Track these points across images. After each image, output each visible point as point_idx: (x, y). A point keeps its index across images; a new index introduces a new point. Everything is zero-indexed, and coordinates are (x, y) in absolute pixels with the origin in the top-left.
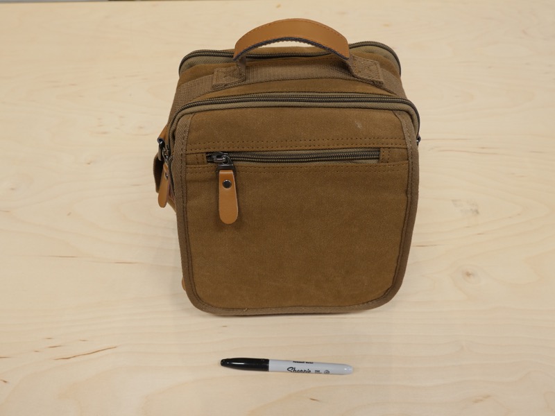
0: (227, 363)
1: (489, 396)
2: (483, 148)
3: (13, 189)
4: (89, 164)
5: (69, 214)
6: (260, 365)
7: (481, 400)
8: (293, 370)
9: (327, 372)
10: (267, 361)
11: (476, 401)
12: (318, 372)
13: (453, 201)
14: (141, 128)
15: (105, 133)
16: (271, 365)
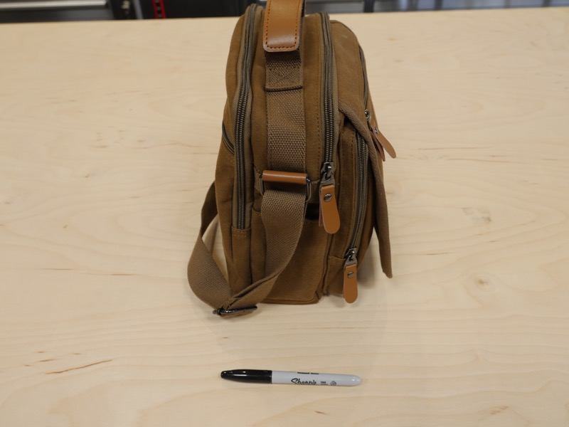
0: (227, 375)
1: (506, 408)
2: (493, 156)
3: (7, 203)
4: (86, 177)
5: (65, 227)
6: (262, 376)
7: (499, 412)
8: (297, 381)
10: (270, 372)
11: (493, 413)
12: (324, 383)
13: (464, 209)
14: (140, 141)
15: (104, 147)
16: (274, 377)
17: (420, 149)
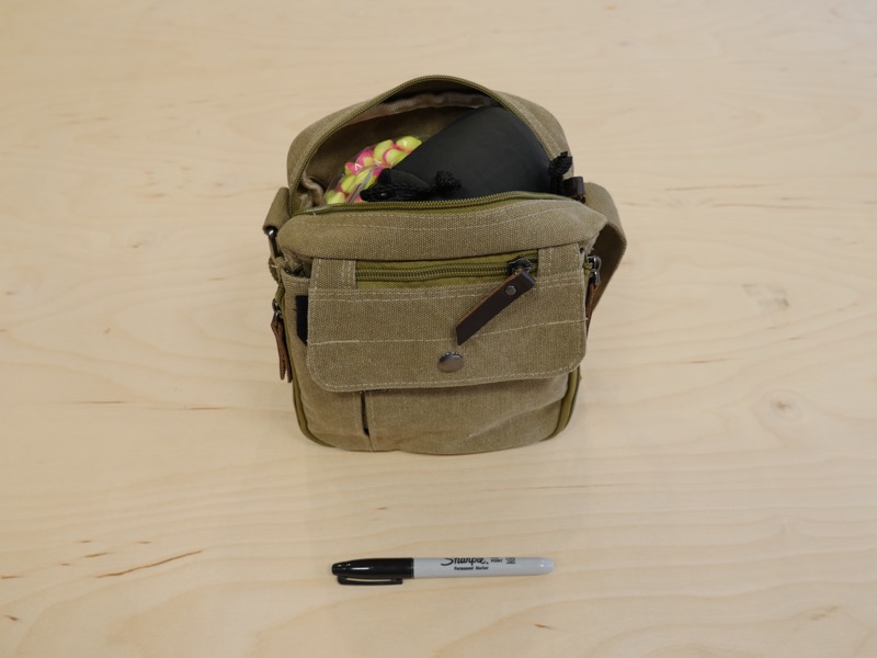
1: (833, 609)
2: (785, 199)
3: (9, 293)
4: (136, 247)
5: (107, 331)
7: (824, 616)
11: (815, 618)
13: (745, 286)
14: (220, 185)
15: (159, 195)
16: (416, 568)
17: (668, 189)
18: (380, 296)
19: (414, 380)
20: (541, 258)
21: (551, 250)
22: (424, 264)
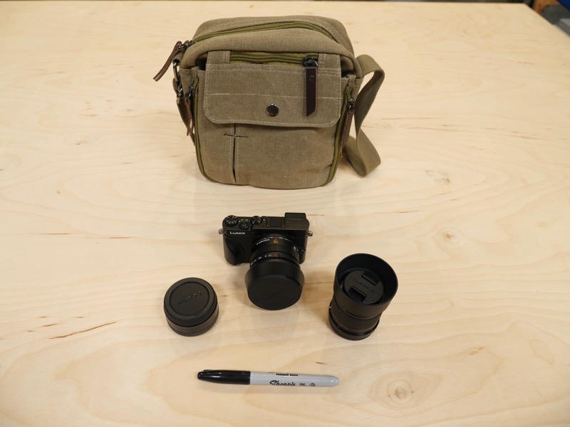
0: (205, 376)
1: (481, 348)
3: (1, 170)
4: (78, 144)
6: (240, 378)
7: (476, 352)
8: (276, 383)
9: (313, 385)
10: (248, 373)
11: (472, 353)
12: (303, 385)
14: (129, 110)
15: (93, 116)
16: (252, 377)
18: (241, 67)
19: (255, 120)
20: (320, 58)
21: (325, 55)
22: (263, 53)
